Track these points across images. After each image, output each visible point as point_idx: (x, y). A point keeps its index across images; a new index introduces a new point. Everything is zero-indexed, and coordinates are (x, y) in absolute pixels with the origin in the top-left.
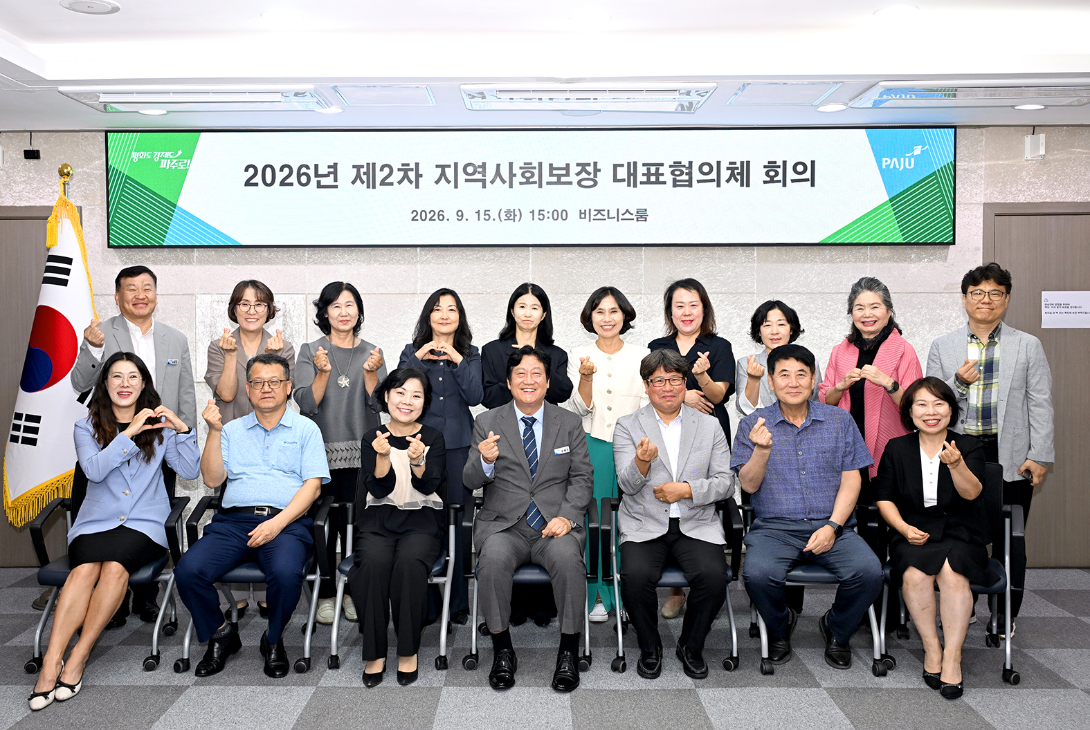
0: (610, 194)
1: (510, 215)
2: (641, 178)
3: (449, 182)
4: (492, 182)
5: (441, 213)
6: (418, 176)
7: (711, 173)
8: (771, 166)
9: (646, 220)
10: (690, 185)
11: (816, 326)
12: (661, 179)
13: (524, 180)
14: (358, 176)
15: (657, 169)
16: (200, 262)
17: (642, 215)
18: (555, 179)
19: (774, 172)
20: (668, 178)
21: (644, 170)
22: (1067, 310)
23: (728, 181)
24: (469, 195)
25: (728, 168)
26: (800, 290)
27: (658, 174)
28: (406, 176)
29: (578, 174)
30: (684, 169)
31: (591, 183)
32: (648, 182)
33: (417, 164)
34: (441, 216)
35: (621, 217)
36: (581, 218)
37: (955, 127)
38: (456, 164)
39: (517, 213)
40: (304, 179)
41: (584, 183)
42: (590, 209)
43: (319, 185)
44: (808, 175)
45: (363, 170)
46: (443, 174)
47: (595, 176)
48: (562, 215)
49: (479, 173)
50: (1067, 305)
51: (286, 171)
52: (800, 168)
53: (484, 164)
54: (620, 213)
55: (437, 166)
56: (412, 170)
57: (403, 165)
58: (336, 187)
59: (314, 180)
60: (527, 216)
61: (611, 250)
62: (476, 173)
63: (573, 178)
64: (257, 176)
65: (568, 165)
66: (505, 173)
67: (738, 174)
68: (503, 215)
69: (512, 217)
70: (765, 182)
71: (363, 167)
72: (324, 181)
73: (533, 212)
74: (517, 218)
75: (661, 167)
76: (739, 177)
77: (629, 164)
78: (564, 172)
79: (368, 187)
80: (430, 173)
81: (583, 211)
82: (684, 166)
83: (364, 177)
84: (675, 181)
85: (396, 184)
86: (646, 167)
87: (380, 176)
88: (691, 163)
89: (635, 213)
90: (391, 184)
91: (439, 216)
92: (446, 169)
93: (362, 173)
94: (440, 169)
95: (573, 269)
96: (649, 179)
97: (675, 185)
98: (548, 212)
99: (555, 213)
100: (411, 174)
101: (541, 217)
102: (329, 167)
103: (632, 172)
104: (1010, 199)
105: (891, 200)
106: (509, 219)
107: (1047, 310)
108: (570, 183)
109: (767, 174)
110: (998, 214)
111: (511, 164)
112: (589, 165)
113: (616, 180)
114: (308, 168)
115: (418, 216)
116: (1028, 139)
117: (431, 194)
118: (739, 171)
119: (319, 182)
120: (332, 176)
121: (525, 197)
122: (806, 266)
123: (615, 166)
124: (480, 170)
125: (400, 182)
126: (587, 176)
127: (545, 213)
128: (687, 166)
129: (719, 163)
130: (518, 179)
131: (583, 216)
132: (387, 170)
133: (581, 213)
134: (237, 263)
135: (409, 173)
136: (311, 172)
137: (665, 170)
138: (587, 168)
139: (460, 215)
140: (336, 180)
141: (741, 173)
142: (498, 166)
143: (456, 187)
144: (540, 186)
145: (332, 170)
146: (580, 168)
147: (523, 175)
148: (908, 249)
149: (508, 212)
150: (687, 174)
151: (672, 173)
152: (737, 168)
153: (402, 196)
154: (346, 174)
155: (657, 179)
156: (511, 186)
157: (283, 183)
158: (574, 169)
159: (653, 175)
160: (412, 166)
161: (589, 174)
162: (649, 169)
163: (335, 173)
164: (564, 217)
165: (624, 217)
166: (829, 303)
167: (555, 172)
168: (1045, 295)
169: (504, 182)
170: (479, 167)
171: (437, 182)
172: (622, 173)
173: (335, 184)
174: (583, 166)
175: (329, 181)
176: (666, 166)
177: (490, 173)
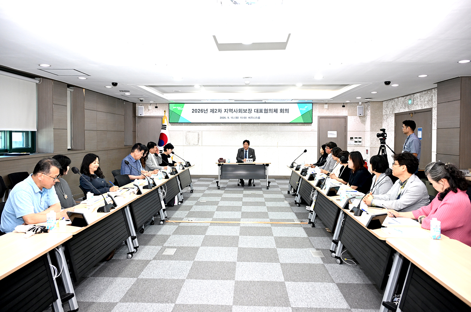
0: (253, 114)
1: (237, 118)
2: (259, 112)
6: (221, 111)
7: (271, 110)
8: (281, 110)
10: (267, 113)
12: (262, 112)
14: (211, 111)
16: (184, 125)
17: (259, 118)
18: (244, 112)
19: (282, 111)
20: (263, 111)
23: (274, 112)
24: (230, 114)
25: (274, 110)
26: (286, 131)
27: (262, 111)
28: (219, 111)
32: (260, 112)
33: (221, 109)
34: (225, 118)
37: (312, 103)
38: (228, 109)
40: (202, 112)
41: (249, 112)
44: (287, 111)
46: (225, 111)
47: (251, 111)
48: (245, 118)
50: (332, 134)
51: (199, 110)
55: (224, 109)
57: (219, 109)
59: (204, 112)
60: (240, 118)
61: (254, 124)
62: (231, 110)
63: (247, 111)
64: (194, 111)
66: (236, 111)
68: (235, 118)
70: (280, 112)
71: (212, 109)
72: (205, 112)
77: (257, 109)
79: (213, 113)
80: (223, 111)
83: (212, 111)
84: (265, 112)
85: (217, 112)
86: (260, 110)
87: (215, 111)
95: (247, 127)
100: (220, 111)
104: (322, 115)
105: (302, 115)
107: (328, 134)
110: (320, 118)
111: (237, 109)
113: (255, 112)
115: (221, 118)
116: (325, 105)
117: (223, 114)
121: (239, 115)
123: (255, 110)
127: (243, 117)
128: (267, 109)
130: (238, 112)
132: (216, 110)
134: (190, 125)
136: (203, 110)
139: (228, 118)
141: (276, 111)
142: (235, 109)
143: (228, 113)
144: (242, 113)
148: (305, 124)
150: (267, 111)
153: (218, 114)
154: (209, 111)
157: (198, 112)
158: (248, 110)
163: (207, 110)
165: (256, 118)
167: (244, 110)
168: (328, 132)
172: (256, 111)
174: (249, 109)
175: (206, 112)
176: (263, 109)
177: (233, 111)
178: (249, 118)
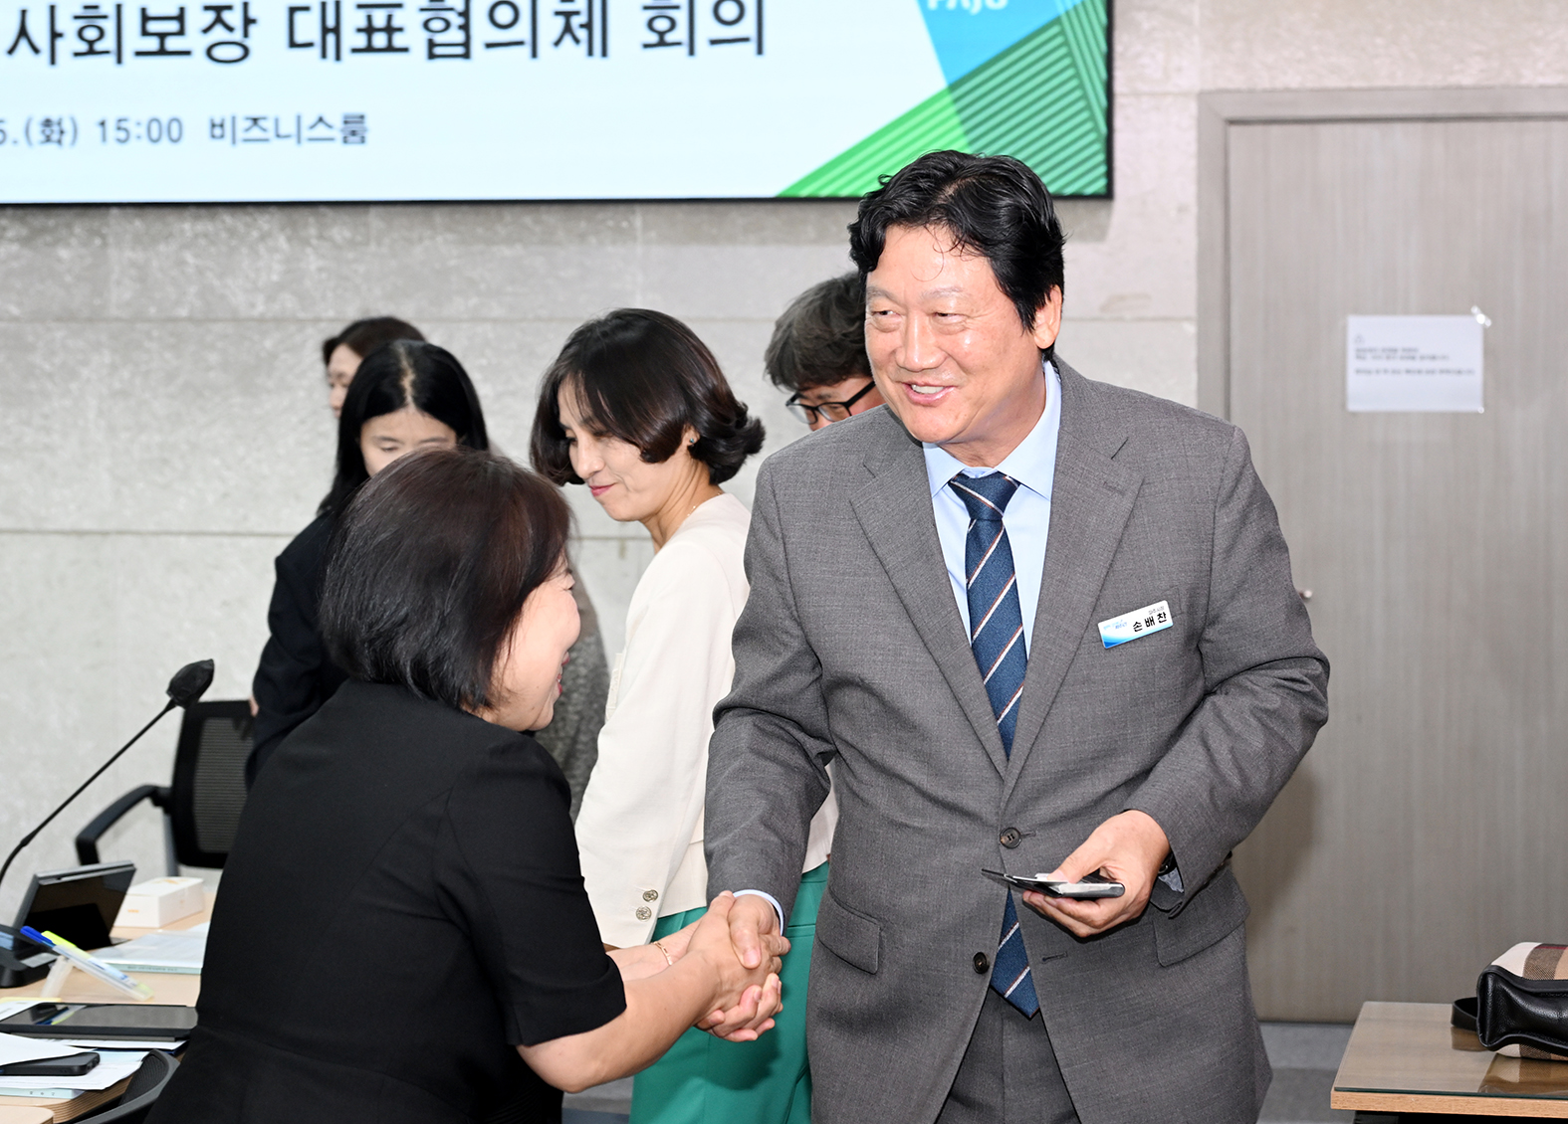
0: (281, 79)
1: (53, 131)
2: (352, 38)
4: (10, 52)
7: (516, 24)
8: (661, 7)
9: (363, 140)
10: (466, 55)
12: (399, 40)
13: (83, 47)
15: (390, 17)
17: (354, 128)
18: (152, 44)
19: (666, 22)
20: (415, 37)
21: (360, 19)
22: (1410, 364)
23: (557, 43)
25: (556, 13)
27: (390, 29)
29: (206, 31)
30: (450, 16)
31: (237, 52)
32: (370, 49)
35: (306, 133)
36: (213, 136)
39: (67, 126)
41: (220, 52)
42: (234, 119)
44: (747, 27)
47: (246, 34)
48: (166, 131)
50: (1410, 354)
52: (727, 11)
54: (307, 122)
60: (89, 132)
63: (195, 40)
65: (182, 9)
66: (39, 32)
67: (580, 26)
68: (35, 132)
69: (55, 137)
70: (648, 45)
73: (103, 124)
74: (67, 138)
75: (397, 13)
76: (582, 34)
77: (324, 5)
78: (173, 26)
81: (217, 121)
82: (452, 9)
84: (432, 44)
86: (363, 13)
88: (468, 2)
89: (338, 123)
95: (210, 259)
96: (370, 40)
97: (432, 56)
98: (139, 124)
99: (154, 124)
101: (122, 135)
103: (331, 23)
104: (1264, 82)
105: (953, 87)
106: (48, 141)
107: (1361, 364)
108: (189, 53)
109: (650, 25)
110: (1236, 119)
111: (53, 9)
112: (231, 8)
113: (293, 44)
118: (583, 19)
121: (85, 87)
123: (293, 10)
126: (227, 36)
127: (131, 125)
128: (460, 9)
129: (534, 2)
130: (69, 44)
131: (218, 131)
133: (213, 125)
137: (410, 20)
138: (226, 16)
141: (587, 23)
142: (25, 13)
144: (119, 60)
146: (210, 16)
147: (80, 34)
149: (46, 123)
150: (461, 27)
151: (426, 26)
152: (577, 13)
155: (390, 40)
156: (53, 61)
158: (197, 19)
159: (380, 30)
161: (230, 29)
162: (369, 18)
164: (175, 135)
165: (314, 133)
167: (152, 27)
169: (37, 50)
172: (308, 27)
174: (219, 12)
176: (411, 8)
178: (220, 129)
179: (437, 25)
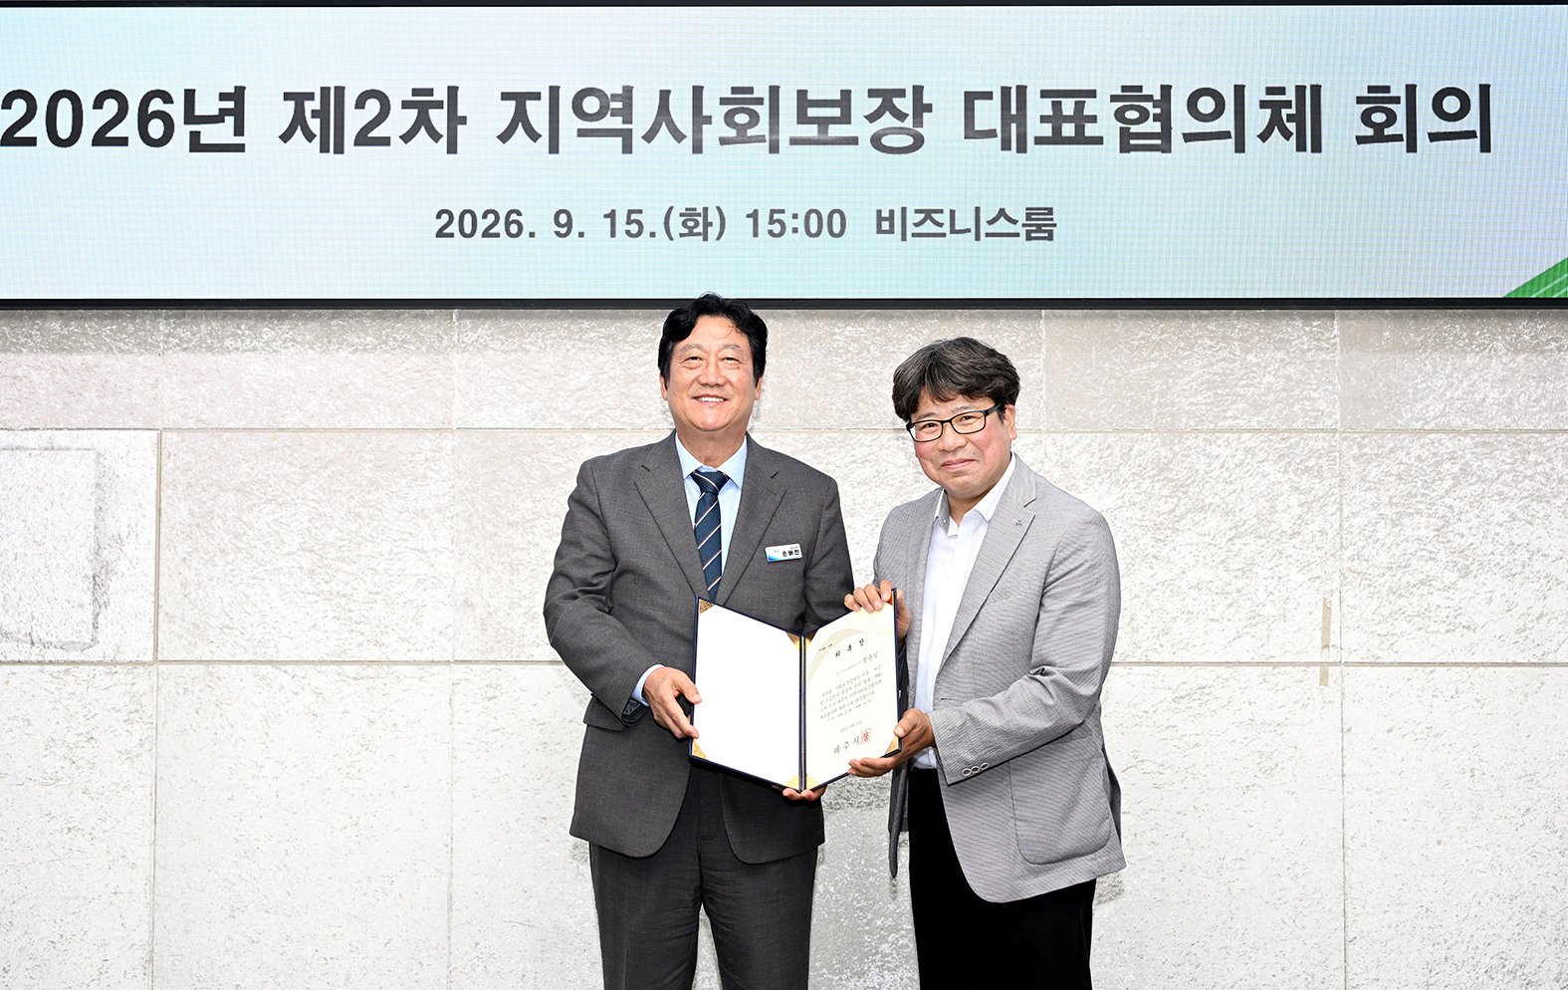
1: (696, 223)
2: (1036, 128)
3: (534, 136)
4: (649, 137)
5: (514, 217)
6: (455, 120)
8: (1376, 99)
9: (1050, 238)
10: (1166, 148)
11: (1501, 518)
12: (1090, 130)
13: (732, 133)
14: (298, 120)
15: (1080, 106)
17: (1040, 224)
18: (811, 131)
19: (1383, 115)
20: (1107, 127)
21: (1046, 107)
23: (1264, 136)
24: (588, 173)
25: (1263, 104)
26: (1456, 423)
27: (1080, 119)
28: (423, 121)
29: (872, 118)
30: (1148, 105)
31: (908, 141)
32: (1056, 139)
33: (453, 91)
34: (513, 224)
35: (985, 228)
36: (880, 231)
38: (554, 91)
39: (714, 217)
40: (156, 128)
41: (887, 141)
42: (904, 210)
43: (196, 145)
44: (1472, 121)
45: (310, 106)
46: (520, 117)
47: (918, 120)
48: (828, 223)
49: (615, 113)
51: (111, 106)
52: (1451, 104)
53: (628, 90)
54: (984, 217)
55: (505, 96)
56: (438, 105)
57: (416, 92)
58: (240, 148)
59: (182, 131)
60: (738, 225)
62: (607, 112)
63: (861, 128)
64: (35, 119)
65: (846, 94)
66: (682, 113)
67: (1290, 118)
68: (676, 223)
69: (700, 229)
70: (1361, 140)
71: (310, 96)
72: (210, 134)
73: (754, 215)
74: (713, 231)
75: (1089, 101)
76: (1292, 127)
77: (1006, 91)
78: (836, 112)
79: (324, 149)
80: (485, 113)
81: (885, 214)
82: (1149, 98)
83: (314, 125)
84: (1125, 136)
85: (396, 141)
86: (1048, 101)
87: (355, 120)
88: (1166, 90)
89: (1022, 219)
90: (385, 141)
91: (508, 224)
92: (530, 105)
93: (308, 114)
94: (512, 104)
95: (861, 365)
96: (1057, 130)
97: (1125, 148)
98: (795, 216)
99: (814, 217)
100: (437, 115)
101: (777, 228)
102: (223, 97)
103: (1014, 111)
106: (691, 234)
108: (854, 141)
109: (1366, 118)
111: (698, 91)
112: (901, 93)
113: (971, 132)
114: (167, 98)
115: (452, 224)
117: (489, 169)
118: (1293, 111)
119: (195, 136)
120: (230, 120)
121: (734, 175)
122: (1470, 360)
123: (971, 98)
124: (618, 105)
125: (407, 137)
126: (897, 123)
127: (786, 218)
128: (1157, 97)
129: (1239, 91)
130: (716, 129)
131: (885, 225)
132: (373, 107)
133: (880, 218)
135: (433, 113)
136: (177, 111)
137: (1102, 109)
138: (897, 101)
139: (564, 223)
140: (239, 130)
141: (1297, 115)
142: (665, 95)
143: (554, 148)
144: (774, 148)
145: (230, 105)
146: (877, 102)
147: (729, 119)
149: (689, 214)
150: (1156, 118)
151: (1119, 115)
152: (1288, 104)
154: (267, 114)
155: (1080, 129)
156: (697, 148)
157: (100, 139)
158: (862, 105)
159: (1068, 119)
160: (441, 95)
161: (901, 116)
162: (1057, 106)
163: (238, 113)
164: (837, 229)
165: (996, 228)
166: (1532, 458)
167: (812, 112)
169: (678, 136)
170: (615, 97)
171: (504, 137)
172: (988, 115)
173: (238, 140)
174: (886, 98)
175: (223, 133)
176: (1103, 96)
177: (644, 113)
178: (885, 222)
179: (1132, 115)
